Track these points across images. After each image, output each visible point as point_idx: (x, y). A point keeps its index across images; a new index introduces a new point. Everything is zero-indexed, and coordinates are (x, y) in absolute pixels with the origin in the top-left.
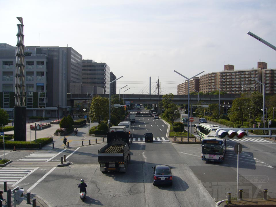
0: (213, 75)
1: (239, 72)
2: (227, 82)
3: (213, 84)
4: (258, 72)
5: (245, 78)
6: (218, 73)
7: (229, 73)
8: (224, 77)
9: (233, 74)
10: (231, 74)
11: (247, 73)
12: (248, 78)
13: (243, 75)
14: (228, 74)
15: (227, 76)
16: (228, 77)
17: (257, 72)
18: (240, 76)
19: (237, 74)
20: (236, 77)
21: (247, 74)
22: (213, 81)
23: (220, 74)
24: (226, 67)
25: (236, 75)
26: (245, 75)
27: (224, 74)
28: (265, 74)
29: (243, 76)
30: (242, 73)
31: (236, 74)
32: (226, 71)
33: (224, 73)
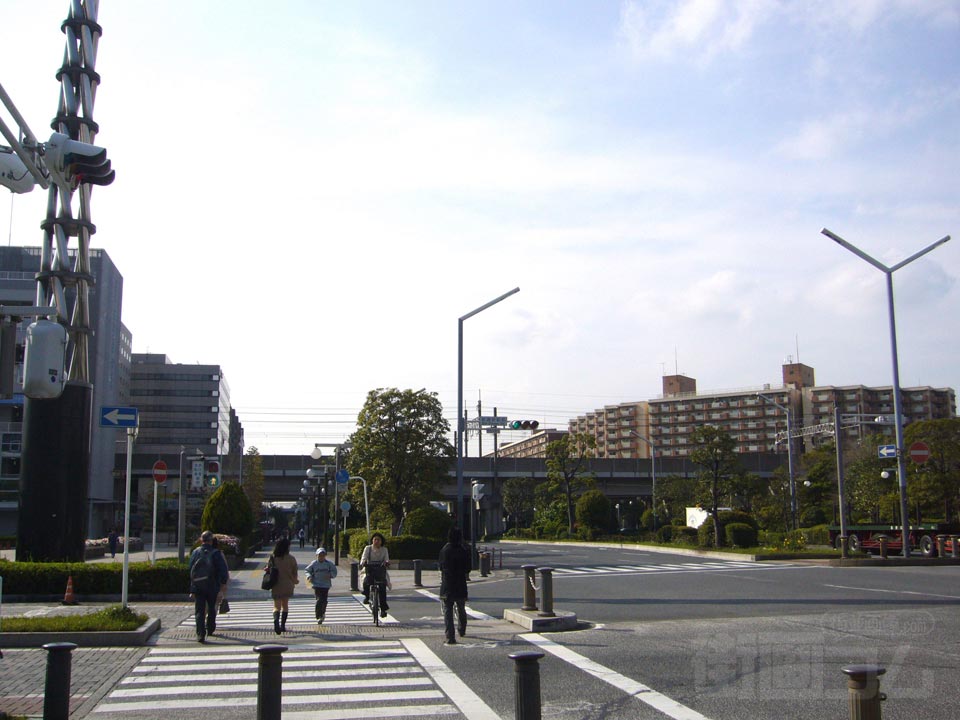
0: (625, 413)
1: (719, 399)
2: (677, 434)
3: (627, 445)
4: (789, 399)
5: (745, 419)
6: (642, 406)
7: (684, 402)
8: (665, 420)
9: (698, 407)
10: (693, 407)
11: (750, 402)
12: (753, 419)
13: (734, 408)
14: (681, 408)
15: (679, 414)
16: (682, 418)
17: (786, 399)
18: (724, 412)
19: (715, 405)
20: (710, 417)
21: (752, 407)
22: (626, 434)
23: (651, 409)
24: (671, 384)
25: (710, 411)
26: (741, 408)
27: (665, 409)
28: (812, 406)
29: (735, 414)
30: (733, 404)
31: (710, 406)
32: (671, 397)
33: (667, 404)
